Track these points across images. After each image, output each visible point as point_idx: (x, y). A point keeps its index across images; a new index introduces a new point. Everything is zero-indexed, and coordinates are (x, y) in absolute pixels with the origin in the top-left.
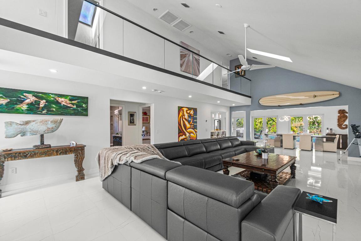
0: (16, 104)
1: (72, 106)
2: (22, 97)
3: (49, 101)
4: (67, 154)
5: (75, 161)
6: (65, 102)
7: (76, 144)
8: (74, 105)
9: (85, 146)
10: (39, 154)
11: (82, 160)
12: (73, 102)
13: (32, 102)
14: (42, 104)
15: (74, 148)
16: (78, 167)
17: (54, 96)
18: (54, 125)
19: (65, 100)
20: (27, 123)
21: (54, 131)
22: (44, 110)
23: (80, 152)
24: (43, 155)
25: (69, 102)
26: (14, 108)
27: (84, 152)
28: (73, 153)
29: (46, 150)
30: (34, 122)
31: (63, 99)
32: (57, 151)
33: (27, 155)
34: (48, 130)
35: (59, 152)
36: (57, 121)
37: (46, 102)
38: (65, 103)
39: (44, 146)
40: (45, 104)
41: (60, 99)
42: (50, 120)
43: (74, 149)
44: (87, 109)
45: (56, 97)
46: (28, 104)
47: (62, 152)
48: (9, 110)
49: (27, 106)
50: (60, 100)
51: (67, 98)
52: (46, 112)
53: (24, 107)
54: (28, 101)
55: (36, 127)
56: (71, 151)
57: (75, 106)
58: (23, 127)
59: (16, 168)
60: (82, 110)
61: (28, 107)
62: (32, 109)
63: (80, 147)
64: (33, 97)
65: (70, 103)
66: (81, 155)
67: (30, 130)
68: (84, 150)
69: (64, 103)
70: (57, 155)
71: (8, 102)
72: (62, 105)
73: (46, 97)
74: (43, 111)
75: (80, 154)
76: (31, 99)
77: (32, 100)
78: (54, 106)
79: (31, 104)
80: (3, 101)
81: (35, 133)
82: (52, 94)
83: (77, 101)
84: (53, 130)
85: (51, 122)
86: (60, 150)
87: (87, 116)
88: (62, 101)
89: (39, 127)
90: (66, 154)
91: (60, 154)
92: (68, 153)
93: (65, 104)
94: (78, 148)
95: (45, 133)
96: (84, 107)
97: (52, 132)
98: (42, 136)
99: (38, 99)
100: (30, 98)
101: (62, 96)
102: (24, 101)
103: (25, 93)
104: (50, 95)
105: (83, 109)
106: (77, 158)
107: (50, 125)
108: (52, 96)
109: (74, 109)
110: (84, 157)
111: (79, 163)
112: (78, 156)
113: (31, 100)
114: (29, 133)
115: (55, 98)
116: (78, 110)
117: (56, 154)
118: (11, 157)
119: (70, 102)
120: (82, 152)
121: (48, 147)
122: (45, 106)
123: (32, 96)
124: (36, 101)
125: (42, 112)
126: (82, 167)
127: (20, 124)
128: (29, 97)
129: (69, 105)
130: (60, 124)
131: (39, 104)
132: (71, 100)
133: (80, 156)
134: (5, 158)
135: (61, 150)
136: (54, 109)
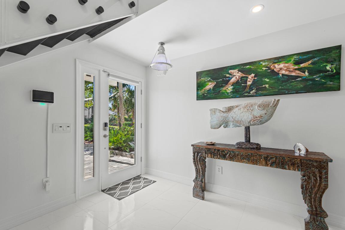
0: (222, 86)
1: (302, 74)
2: (228, 75)
3: (260, 74)
4: (285, 169)
5: (302, 188)
6: (285, 68)
7: (307, 151)
8: (304, 72)
9: (331, 161)
10: (239, 157)
11: (321, 190)
12: (302, 65)
13: (238, 80)
14: (249, 81)
15: (301, 160)
16: (311, 203)
17: (266, 63)
18: (264, 112)
19: (287, 65)
20: (230, 109)
21: (264, 123)
22: (252, 90)
23: (316, 171)
24: (245, 160)
25: (293, 67)
26: (219, 91)
27: (327, 173)
28: (299, 171)
29: (250, 152)
30: (238, 108)
31: (282, 65)
32: (267, 157)
33: (226, 154)
34: (254, 121)
35: (269, 160)
36: (269, 105)
37: (255, 77)
38: (286, 70)
39: (249, 146)
40: (254, 79)
41: (276, 65)
42: (257, 104)
43: (301, 163)
44: (338, 73)
45: (270, 64)
46: (233, 84)
47: (275, 162)
48: (216, 96)
49: (232, 87)
50: (277, 67)
51: (290, 60)
52: (255, 93)
53: (229, 89)
54: (233, 80)
55: (238, 115)
56: (293, 164)
57: (307, 74)
58: (225, 115)
59: (222, 168)
60: (324, 77)
61: (233, 89)
62: (237, 90)
63: (316, 161)
64: (239, 72)
65: (296, 69)
66: (318, 179)
67: (232, 120)
68: (326, 168)
69: (283, 72)
70: (267, 165)
71: (215, 86)
72: (281, 75)
73: (255, 67)
74: (250, 91)
75: (315, 176)
76: (237, 75)
77: (238, 77)
78: (267, 80)
79: (237, 83)
80: (211, 85)
81: (238, 125)
82: (264, 61)
83: (310, 62)
84: (261, 121)
85: (259, 106)
86: (271, 158)
87: (339, 89)
88: (281, 69)
89: (242, 114)
90: (283, 168)
91: (271, 165)
92: (287, 167)
93: (287, 73)
94: (310, 160)
95: (251, 125)
96: (329, 71)
97: (261, 124)
98: (247, 129)
99: (244, 74)
100: (235, 76)
101: (280, 60)
102: (229, 80)
103: (231, 69)
104: (261, 63)
105: (326, 76)
106: (308, 183)
107: (258, 112)
108: (264, 64)
109: (305, 80)
110: (326, 187)
111: (313, 196)
112: (309, 178)
113: (236, 78)
114: (232, 124)
115: (269, 66)
116: (313, 80)
117: (264, 163)
118: (211, 154)
119: (296, 67)
120: (320, 173)
121: (254, 148)
122: (254, 82)
123: (237, 72)
124: (242, 77)
125: (249, 93)
126: (321, 207)
127: (223, 112)
128: (234, 74)
129: (293, 74)
130: (275, 110)
131: (246, 82)
132: (297, 63)
133: (316, 180)
134: (206, 154)
135: (274, 159)
136: (267, 86)
